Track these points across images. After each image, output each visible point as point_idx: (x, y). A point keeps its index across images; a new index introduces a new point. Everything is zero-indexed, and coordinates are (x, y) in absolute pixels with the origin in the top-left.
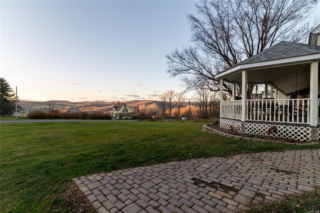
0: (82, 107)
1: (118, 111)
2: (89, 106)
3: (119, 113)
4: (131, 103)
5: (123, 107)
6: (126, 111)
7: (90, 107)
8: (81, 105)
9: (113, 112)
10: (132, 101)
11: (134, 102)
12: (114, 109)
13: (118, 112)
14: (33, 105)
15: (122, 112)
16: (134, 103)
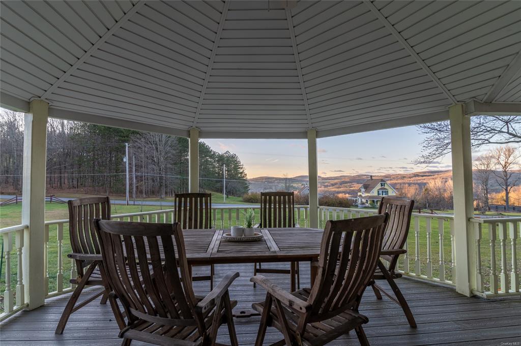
0: (337, 184)
1: (369, 192)
2: (346, 182)
3: (370, 197)
4: (423, 176)
5: (379, 186)
6: (384, 194)
7: (349, 184)
8: (336, 181)
9: (361, 194)
10: (425, 172)
11: (427, 174)
12: (363, 190)
13: (369, 195)
14: (280, 183)
15: (376, 194)
16: (429, 176)
